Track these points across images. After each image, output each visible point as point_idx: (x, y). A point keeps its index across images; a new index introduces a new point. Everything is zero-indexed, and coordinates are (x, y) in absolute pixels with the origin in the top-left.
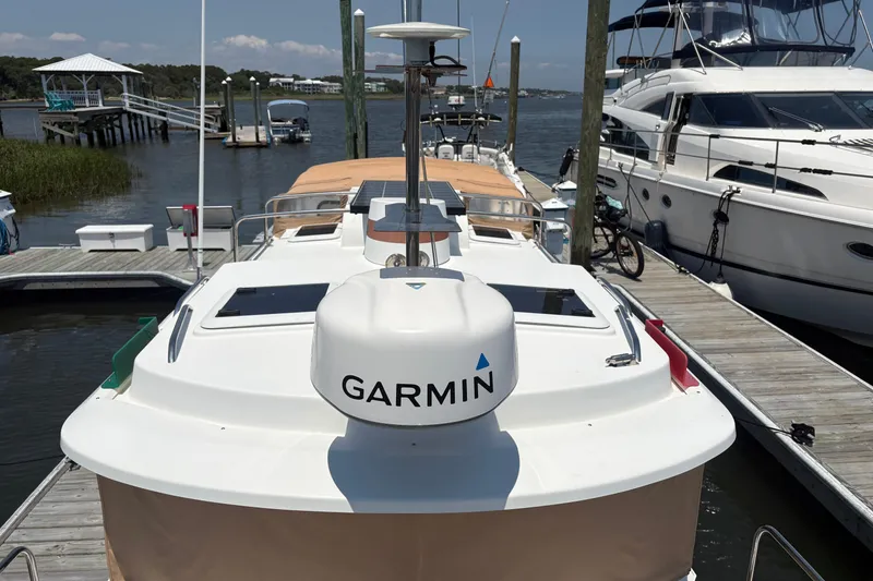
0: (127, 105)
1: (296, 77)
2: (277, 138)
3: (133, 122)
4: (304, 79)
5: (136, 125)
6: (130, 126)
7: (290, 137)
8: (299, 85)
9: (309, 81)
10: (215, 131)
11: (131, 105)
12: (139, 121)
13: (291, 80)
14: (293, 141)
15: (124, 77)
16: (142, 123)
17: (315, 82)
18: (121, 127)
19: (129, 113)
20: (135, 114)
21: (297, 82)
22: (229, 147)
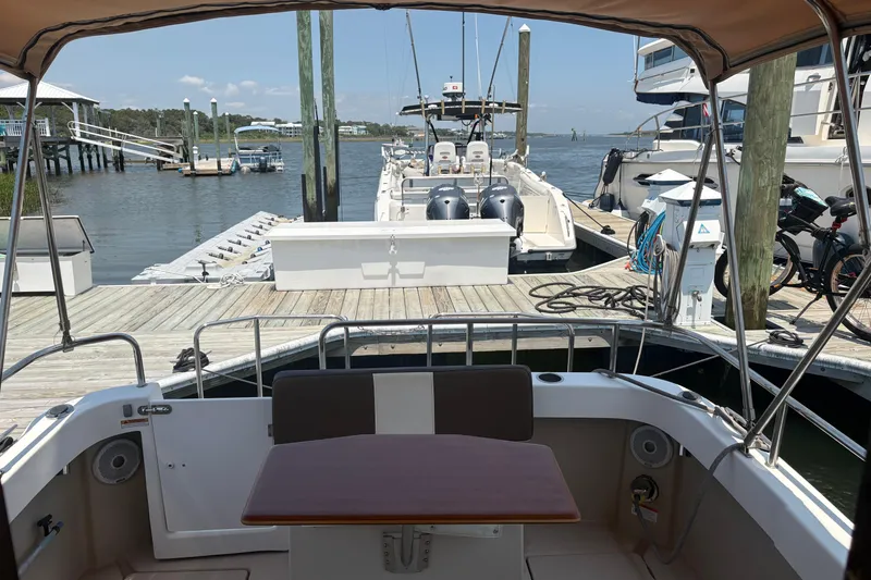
0: (78, 134)
1: (278, 121)
2: (245, 167)
3: (85, 155)
4: (285, 123)
5: (90, 157)
6: (81, 158)
7: (261, 164)
8: (280, 128)
9: (290, 125)
10: (176, 161)
11: (83, 135)
12: (94, 155)
13: (273, 123)
14: (264, 169)
15: (74, 104)
16: (98, 156)
17: (296, 125)
18: (68, 159)
19: (80, 143)
20: (88, 145)
21: (278, 126)
22: (187, 175)
